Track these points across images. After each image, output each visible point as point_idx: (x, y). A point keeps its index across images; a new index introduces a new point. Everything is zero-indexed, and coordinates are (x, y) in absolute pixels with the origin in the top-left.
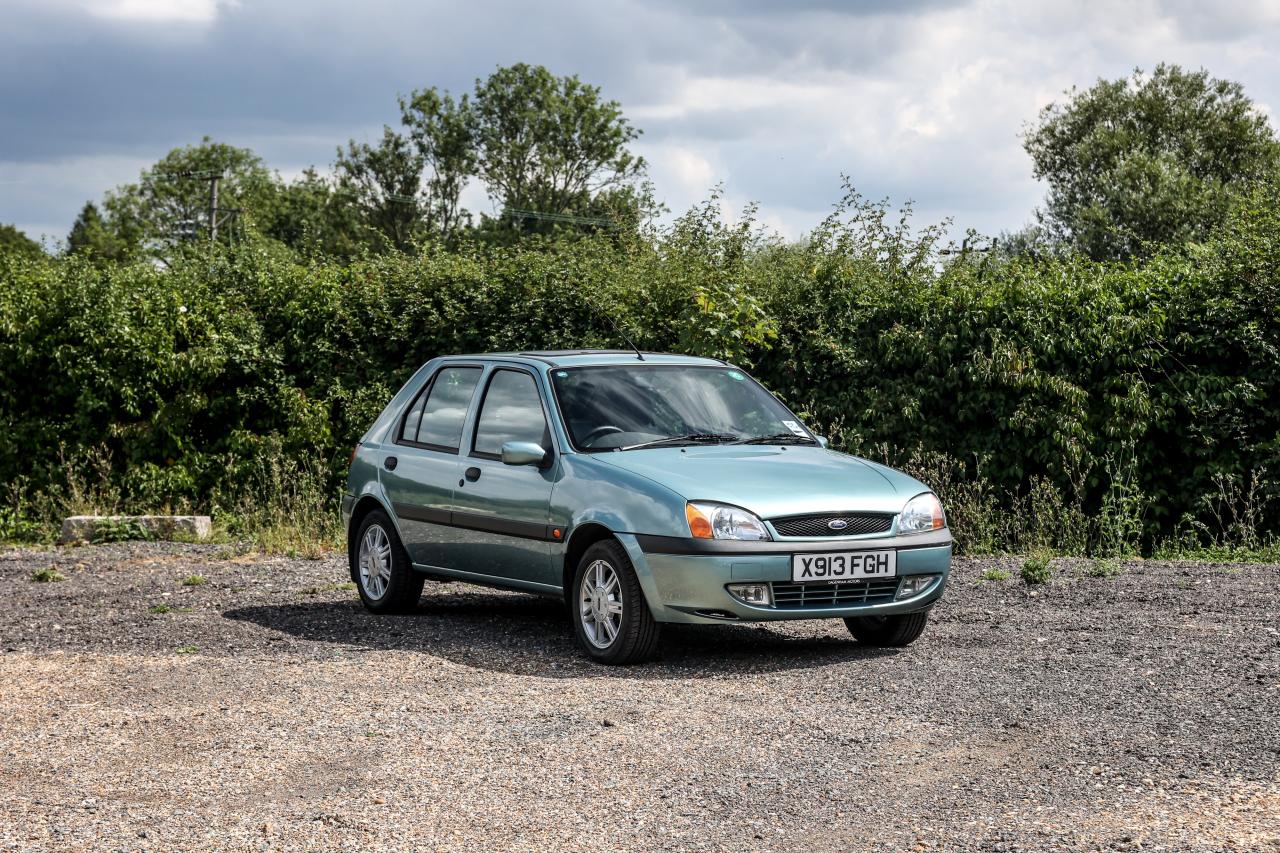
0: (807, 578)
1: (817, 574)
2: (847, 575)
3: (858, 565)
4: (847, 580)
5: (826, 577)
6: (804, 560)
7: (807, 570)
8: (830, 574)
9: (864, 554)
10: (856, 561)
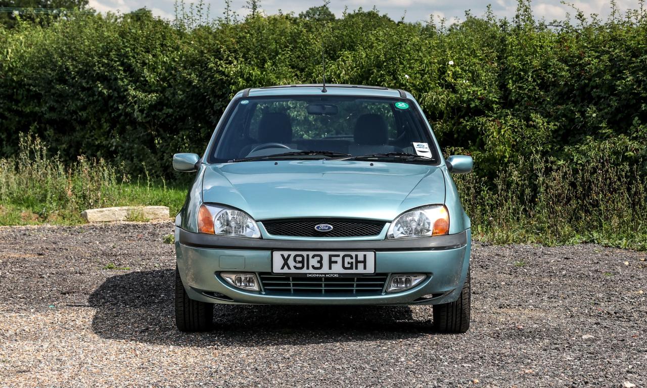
0: (286, 270)
1: (295, 267)
2: (325, 269)
3: (336, 262)
4: (325, 274)
5: (304, 271)
6: (282, 256)
7: (286, 263)
8: (308, 268)
9: (342, 254)
10: (334, 259)
